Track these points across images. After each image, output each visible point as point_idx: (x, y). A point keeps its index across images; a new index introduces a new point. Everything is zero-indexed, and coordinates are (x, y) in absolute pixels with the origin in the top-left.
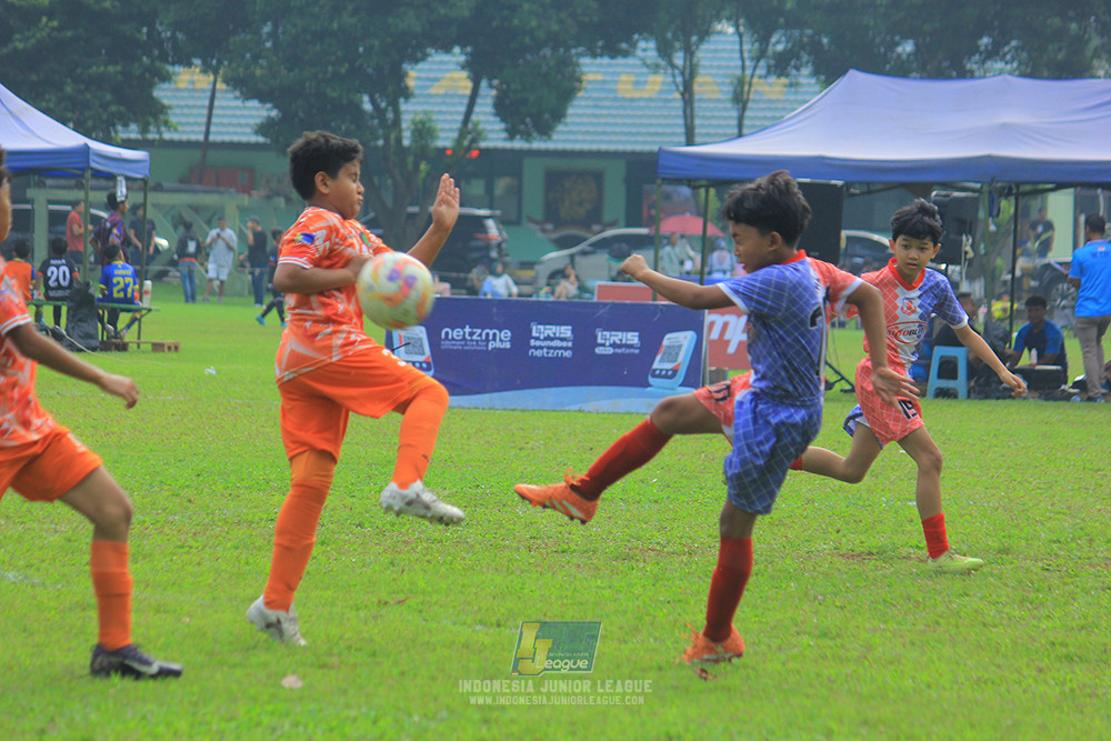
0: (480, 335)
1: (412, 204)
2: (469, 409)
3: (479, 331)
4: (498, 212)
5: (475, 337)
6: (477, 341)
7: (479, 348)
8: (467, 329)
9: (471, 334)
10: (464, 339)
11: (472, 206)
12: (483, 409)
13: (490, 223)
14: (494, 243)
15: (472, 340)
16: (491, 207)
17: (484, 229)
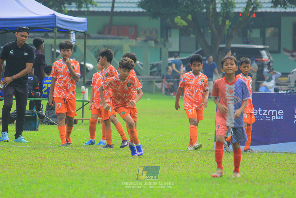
0: (267, 113)
1: (221, 43)
2: (262, 152)
3: (266, 111)
4: (268, 47)
5: (264, 114)
6: (265, 116)
7: (266, 120)
8: (260, 110)
9: (262, 112)
10: (258, 115)
11: (253, 44)
12: (269, 152)
13: (264, 52)
14: (266, 63)
15: (263, 116)
16: (264, 44)
17: (260, 56)
